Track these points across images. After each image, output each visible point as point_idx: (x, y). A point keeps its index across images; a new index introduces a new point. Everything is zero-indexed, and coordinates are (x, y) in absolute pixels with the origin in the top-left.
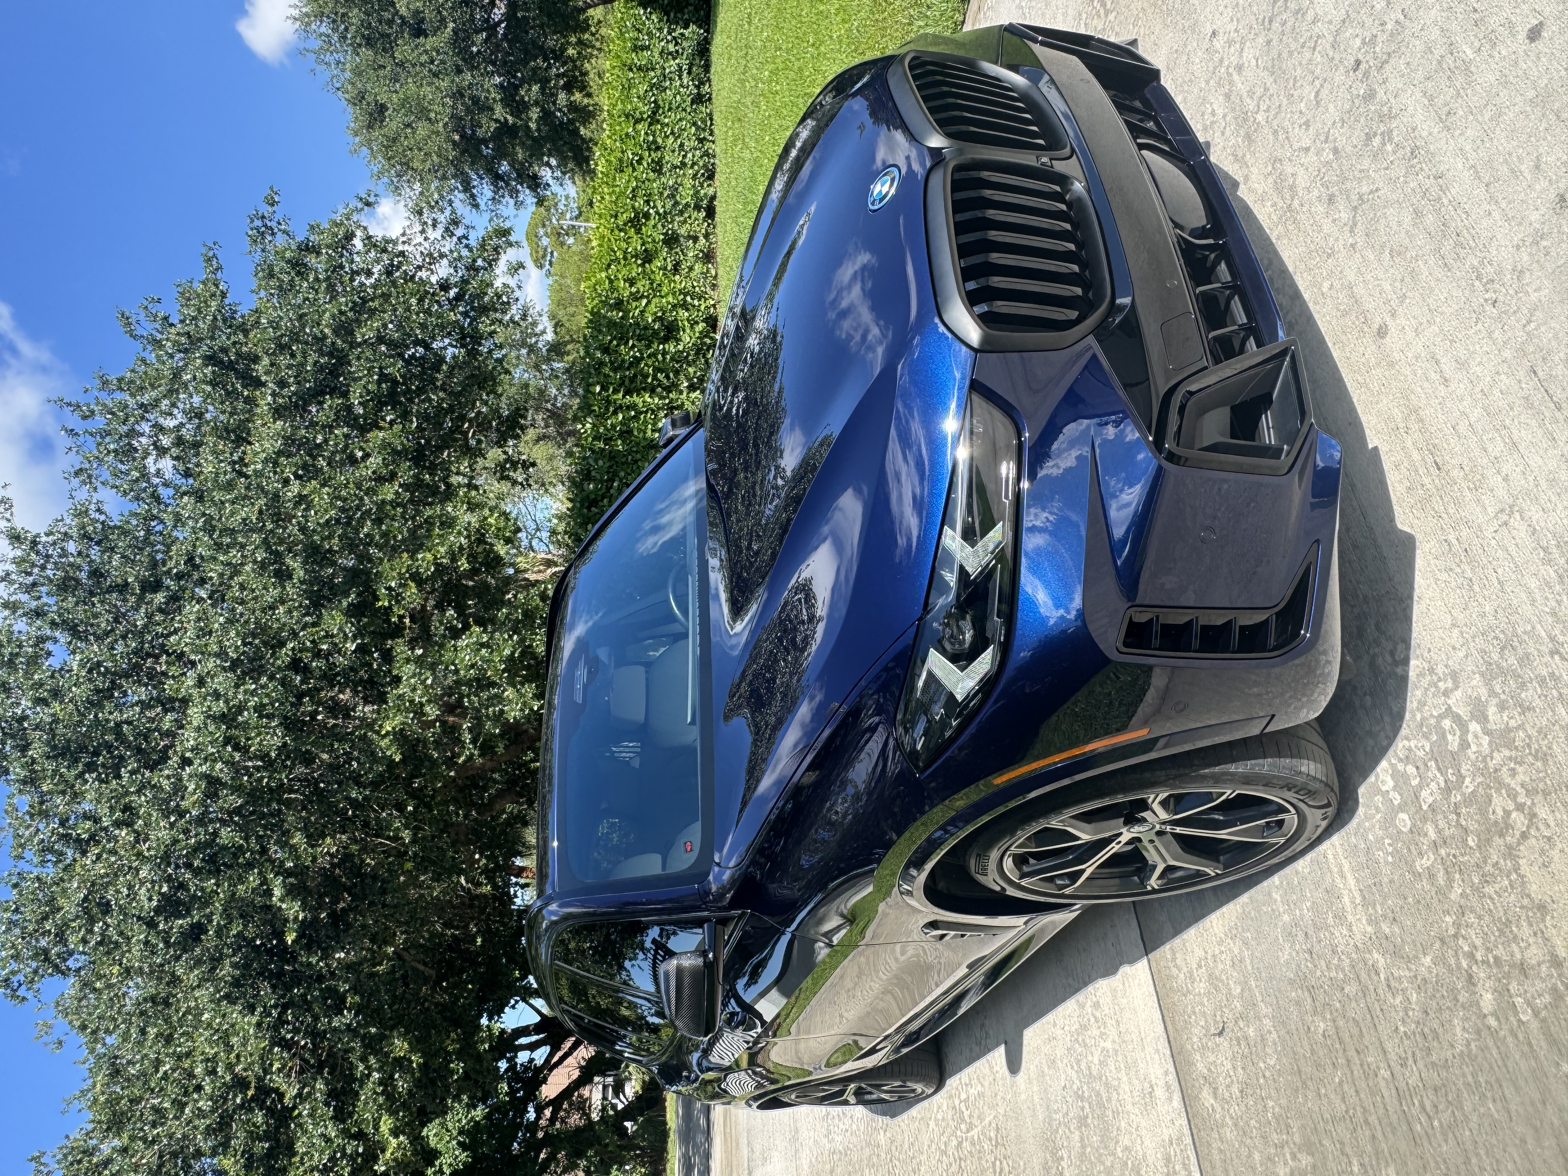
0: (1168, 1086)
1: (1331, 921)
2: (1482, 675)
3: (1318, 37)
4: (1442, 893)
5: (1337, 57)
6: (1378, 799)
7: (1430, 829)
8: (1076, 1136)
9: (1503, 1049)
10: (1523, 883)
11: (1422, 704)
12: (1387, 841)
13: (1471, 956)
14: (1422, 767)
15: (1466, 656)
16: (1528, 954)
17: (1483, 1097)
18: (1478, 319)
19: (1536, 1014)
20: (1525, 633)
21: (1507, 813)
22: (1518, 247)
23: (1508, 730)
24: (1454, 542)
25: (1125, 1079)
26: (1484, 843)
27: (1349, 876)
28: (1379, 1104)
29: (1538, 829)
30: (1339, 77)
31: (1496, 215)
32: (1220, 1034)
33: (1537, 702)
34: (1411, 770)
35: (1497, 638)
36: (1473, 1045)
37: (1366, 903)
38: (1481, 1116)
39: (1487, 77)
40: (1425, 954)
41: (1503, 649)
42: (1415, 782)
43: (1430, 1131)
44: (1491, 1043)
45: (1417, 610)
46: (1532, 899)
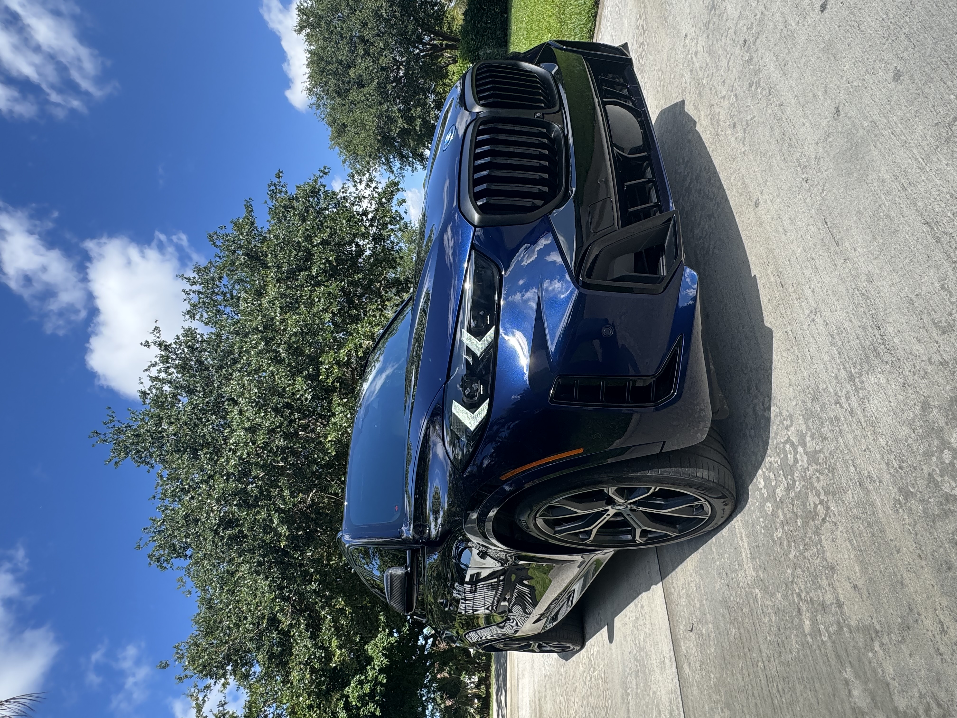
0: (671, 658)
1: (737, 567)
2: (803, 416)
3: (729, 29)
4: (786, 554)
5: (737, 39)
6: (757, 492)
7: (780, 513)
8: (634, 682)
9: (814, 658)
10: (823, 551)
11: (777, 434)
12: (761, 520)
13: (799, 595)
14: (776, 474)
15: (796, 405)
16: (826, 598)
17: (805, 687)
18: (799, 191)
19: (830, 637)
20: (823, 390)
21: (816, 506)
22: (817, 143)
23: (816, 452)
24: (790, 333)
25: (653, 652)
26: (805, 524)
27: (745, 539)
28: (759, 684)
29: (830, 517)
30: (737, 51)
31: (807, 124)
32: (691, 631)
33: (829, 435)
34: (772, 476)
35: (810, 393)
36: (801, 652)
37: (753, 558)
38: (805, 699)
39: (802, 39)
40: (779, 592)
41: (813, 400)
42: (773, 484)
43: (782, 705)
44: (808, 652)
45: (774, 374)
46: (827, 562)
